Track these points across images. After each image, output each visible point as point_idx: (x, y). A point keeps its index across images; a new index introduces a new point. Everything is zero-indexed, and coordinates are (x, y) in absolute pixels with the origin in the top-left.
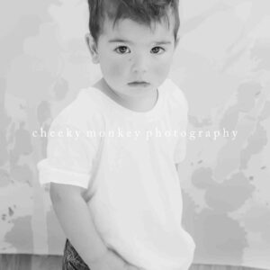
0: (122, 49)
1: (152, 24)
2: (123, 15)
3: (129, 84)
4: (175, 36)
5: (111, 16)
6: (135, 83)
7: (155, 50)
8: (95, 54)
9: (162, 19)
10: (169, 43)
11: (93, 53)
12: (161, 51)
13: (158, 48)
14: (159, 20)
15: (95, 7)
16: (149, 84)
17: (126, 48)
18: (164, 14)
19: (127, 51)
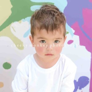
0: (43, 41)
1: (54, 31)
2: (43, 28)
3: (45, 55)
4: (64, 36)
5: (38, 28)
6: (48, 55)
7: (56, 41)
9: (58, 29)
10: (62, 39)
11: (32, 43)
12: (58, 42)
13: (57, 41)
14: (57, 29)
15: (32, 24)
16: (53, 55)
17: (44, 41)
18: (59, 27)
19: (45, 42)
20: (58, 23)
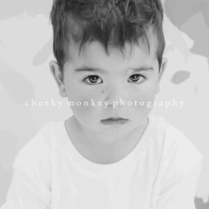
0: (93, 79)
1: (127, 45)
3: (102, 121)
4: (160, 60)
5: (76, 39)
6: (110, 120)
7: (134, 78)
8: (62, 85)
9: (140, 40)
10: (152, 69)
11: (59, 84)
12: (141, 78)
13: (138, 75)
14: (136, 40)
15: (58, 27)
16: (127, 120)
17: (97, 77)
18: (142, 34)
19: (99, 81)
20: (140, 18)
